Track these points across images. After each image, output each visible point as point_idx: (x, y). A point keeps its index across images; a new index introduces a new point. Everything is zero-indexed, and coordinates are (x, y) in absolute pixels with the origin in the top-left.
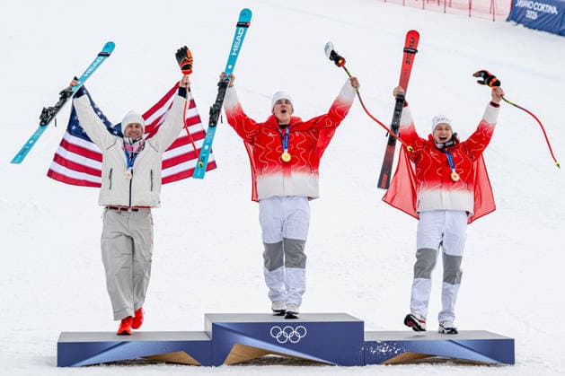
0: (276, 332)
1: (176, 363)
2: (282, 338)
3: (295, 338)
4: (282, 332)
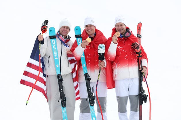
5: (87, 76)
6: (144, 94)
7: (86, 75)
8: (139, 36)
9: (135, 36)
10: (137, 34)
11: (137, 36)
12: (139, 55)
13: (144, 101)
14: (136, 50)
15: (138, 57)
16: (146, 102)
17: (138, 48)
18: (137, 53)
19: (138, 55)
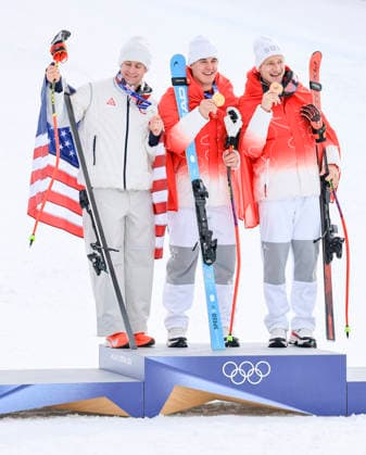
0: (230, 369)
1: (96, 414)
2: (239, 378)
3: (255, 377)
4: (238, 369)
5: (199, 187)
6: (335, 235)
7: (196, 185)
8: (315, 87)
9: (304, 89)
10: (311, 83)
11: (311, 87)
12: (321, 135)
13: (335, 255)
14: (313, 123)
15: (318, 141)
16: (339, 256)
17: (316, 118)
18: (315, 131)
19: (317, 136)
